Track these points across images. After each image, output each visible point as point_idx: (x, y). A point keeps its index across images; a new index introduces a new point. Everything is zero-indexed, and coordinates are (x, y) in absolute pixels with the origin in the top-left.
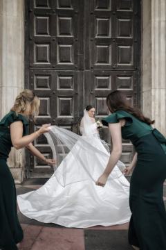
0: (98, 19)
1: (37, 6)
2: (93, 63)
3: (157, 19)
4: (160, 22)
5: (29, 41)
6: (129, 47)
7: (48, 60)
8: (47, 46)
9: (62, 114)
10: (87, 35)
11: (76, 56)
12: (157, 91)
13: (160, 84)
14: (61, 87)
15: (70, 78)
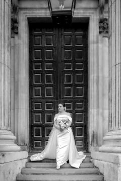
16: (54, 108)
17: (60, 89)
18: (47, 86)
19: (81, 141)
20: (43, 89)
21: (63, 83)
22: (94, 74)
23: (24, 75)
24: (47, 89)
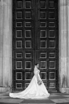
0: (41, 30)
1: (17, 26)
2: (39, 47)
3: (63, 31)
4: (64, 32)
5: (14, 40)
6: (54, 41)
7: (21, 46)
8: (21, 41)
9: (27, 68)
10: (37, 37)
11: (32, 45)
12: (63, 58)
13: (64, 55)
14: (27, 57)
15: (30, 53)
16: (32, 57)
17: (37, 42)
18: (26, 39)
19: (54, 83)
20: (23, 42)
21: (39, 37)
22: (64, 29)
23: (8, 30)
24: (26, 42)
